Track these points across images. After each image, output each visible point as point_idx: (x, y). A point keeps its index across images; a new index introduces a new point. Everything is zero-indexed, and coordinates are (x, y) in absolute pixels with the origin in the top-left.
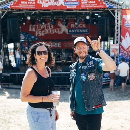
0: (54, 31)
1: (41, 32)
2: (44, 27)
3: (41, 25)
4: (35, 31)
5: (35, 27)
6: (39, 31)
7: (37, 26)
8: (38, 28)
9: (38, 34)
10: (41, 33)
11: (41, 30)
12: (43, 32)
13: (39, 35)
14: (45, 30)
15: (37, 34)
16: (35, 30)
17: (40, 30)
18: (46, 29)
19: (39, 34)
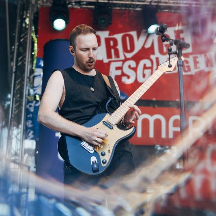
0: (196, 63)
1: (133, 64)
2: (148, 45)
3: (134, 34)
4: (106, 61)
5: (107, 41)
6: (126, 59)
7: (119, 37)
8: (120, 47)
9: (119, 73)
10: (135, 69)
11: (137, 58)
12: (145, 67)
13: (124, 80)
14: (153, 57)
15: (114, 73)
16: (109, 56)
17: (129, 55)
18: (157, 54)
19: (123, 74)
